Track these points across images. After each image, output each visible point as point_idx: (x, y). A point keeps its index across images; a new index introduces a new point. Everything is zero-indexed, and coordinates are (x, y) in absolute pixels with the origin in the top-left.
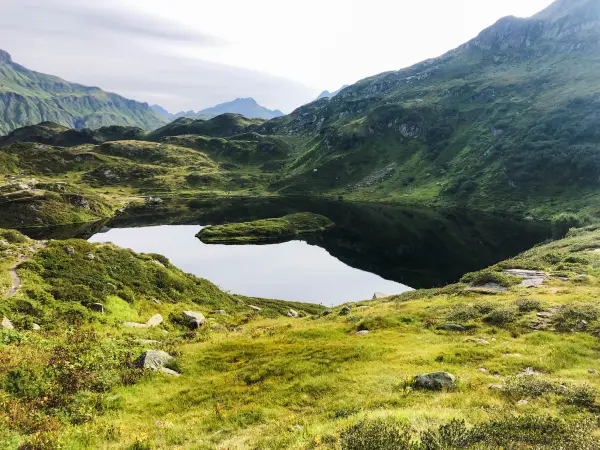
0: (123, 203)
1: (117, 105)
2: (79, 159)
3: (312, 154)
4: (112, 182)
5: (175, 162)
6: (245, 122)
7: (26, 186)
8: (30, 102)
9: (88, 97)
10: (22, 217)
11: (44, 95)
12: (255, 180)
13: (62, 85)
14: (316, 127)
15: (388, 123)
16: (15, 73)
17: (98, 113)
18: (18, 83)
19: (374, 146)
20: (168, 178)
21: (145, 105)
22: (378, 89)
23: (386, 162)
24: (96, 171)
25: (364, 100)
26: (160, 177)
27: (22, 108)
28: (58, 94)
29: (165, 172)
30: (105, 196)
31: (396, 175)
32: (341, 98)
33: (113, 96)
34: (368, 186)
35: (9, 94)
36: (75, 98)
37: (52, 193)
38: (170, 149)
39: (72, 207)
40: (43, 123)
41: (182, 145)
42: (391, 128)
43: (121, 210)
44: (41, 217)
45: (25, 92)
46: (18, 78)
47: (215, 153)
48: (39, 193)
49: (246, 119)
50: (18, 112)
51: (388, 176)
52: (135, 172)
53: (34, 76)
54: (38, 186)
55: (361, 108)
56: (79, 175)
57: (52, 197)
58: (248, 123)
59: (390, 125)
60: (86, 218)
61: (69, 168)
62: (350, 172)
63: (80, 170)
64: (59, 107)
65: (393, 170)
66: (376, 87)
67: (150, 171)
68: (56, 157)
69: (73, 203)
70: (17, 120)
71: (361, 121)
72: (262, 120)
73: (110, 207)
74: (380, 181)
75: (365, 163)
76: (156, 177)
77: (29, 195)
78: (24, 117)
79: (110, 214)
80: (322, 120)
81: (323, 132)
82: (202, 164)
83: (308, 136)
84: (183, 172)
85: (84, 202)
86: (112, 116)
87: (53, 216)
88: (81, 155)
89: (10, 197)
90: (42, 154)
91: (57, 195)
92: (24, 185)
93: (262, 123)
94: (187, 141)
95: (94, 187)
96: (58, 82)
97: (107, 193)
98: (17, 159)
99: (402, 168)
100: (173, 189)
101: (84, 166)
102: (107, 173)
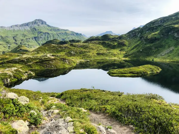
0: (78, 61)
1: (73, 35)
2: (64, 48)
3: (138, 45)
4: (74, 55)
5: (92, 49)
6: (112, 37)
7: (49, 56)
8: (51, 35)
9: (66, 33)
10: (48, 66)
11: (54, 33)
12: (118, 54)
13: (59, 30)
14: (137, 37)
15: (169, 33)
16: (47, 27)
17: (68, 37)
18: (48, 29)
19: (164, 41)
20: (91, 54)
21: (81, 34)
22: (161, 22)
23: (169, 47)
24: (69, 52)
25: (156, 26)
26: (88, 53)
27: (49, 36)
28: (58, 32)
29: (89, 52)
30: (72, 59)
31: (175, 51)
32: (146, 26)
33: (72, 32)
34: (163, 56)
35: (46, 33)
36: (62, 33)
37: (57, 58)
38: (91, 45)
39: (63, 62)
40: (54, 39)
41: (94, 44)
42: (170, 35)
43: (78, 64)
44: (53, 66)
45: (50, 32)
46: (48, 28)
47: (104, 46)
48: (53, 57)
49: (112, 36)
50: (48, 37)
51: (171, 52)
52: (81, 52)
53: (52, 27)
54: (53, 56)
55: (155, 29)
56: (64, 53)
57: (57, 59)
58: (113, 37)
59: (170, 33)
60: (67, 66)
61: (61, 51)
62: (154, 51)
63: (64, 51)
64: (58, 36)
65: (173, 50)
66: (160, 22)
67: (85, 52)
68: (58, 48)
69: (63, 61)
70: (48, 39)
71: (157, 33)
72: (117, 36)
73: (74, 62)
74: (168, 53)
75: (160, 47)
76: (87, 53)
77: (50, 58)
78: (49, 38)
79: (75, 65)
80: (140, 34)
81: (141, 38)
82: (101, 49)
83: (135, 39)
84: (95, 52)
85: (66, 61)
86: (72, 38)
87: (57, 65)
88: (65, 47)
89: (44, 59)
90: (54, 47)
91: (58, 58)
92: (48, 55)
93: (117, 37)
94: (95, 42)
95: (69, 57)
96: (58, 29)
97: (72, 58)
98: (47, 49)
99: (176, 49)
100: (92, 57)
101: (65, 50)
102: (72, 52)
